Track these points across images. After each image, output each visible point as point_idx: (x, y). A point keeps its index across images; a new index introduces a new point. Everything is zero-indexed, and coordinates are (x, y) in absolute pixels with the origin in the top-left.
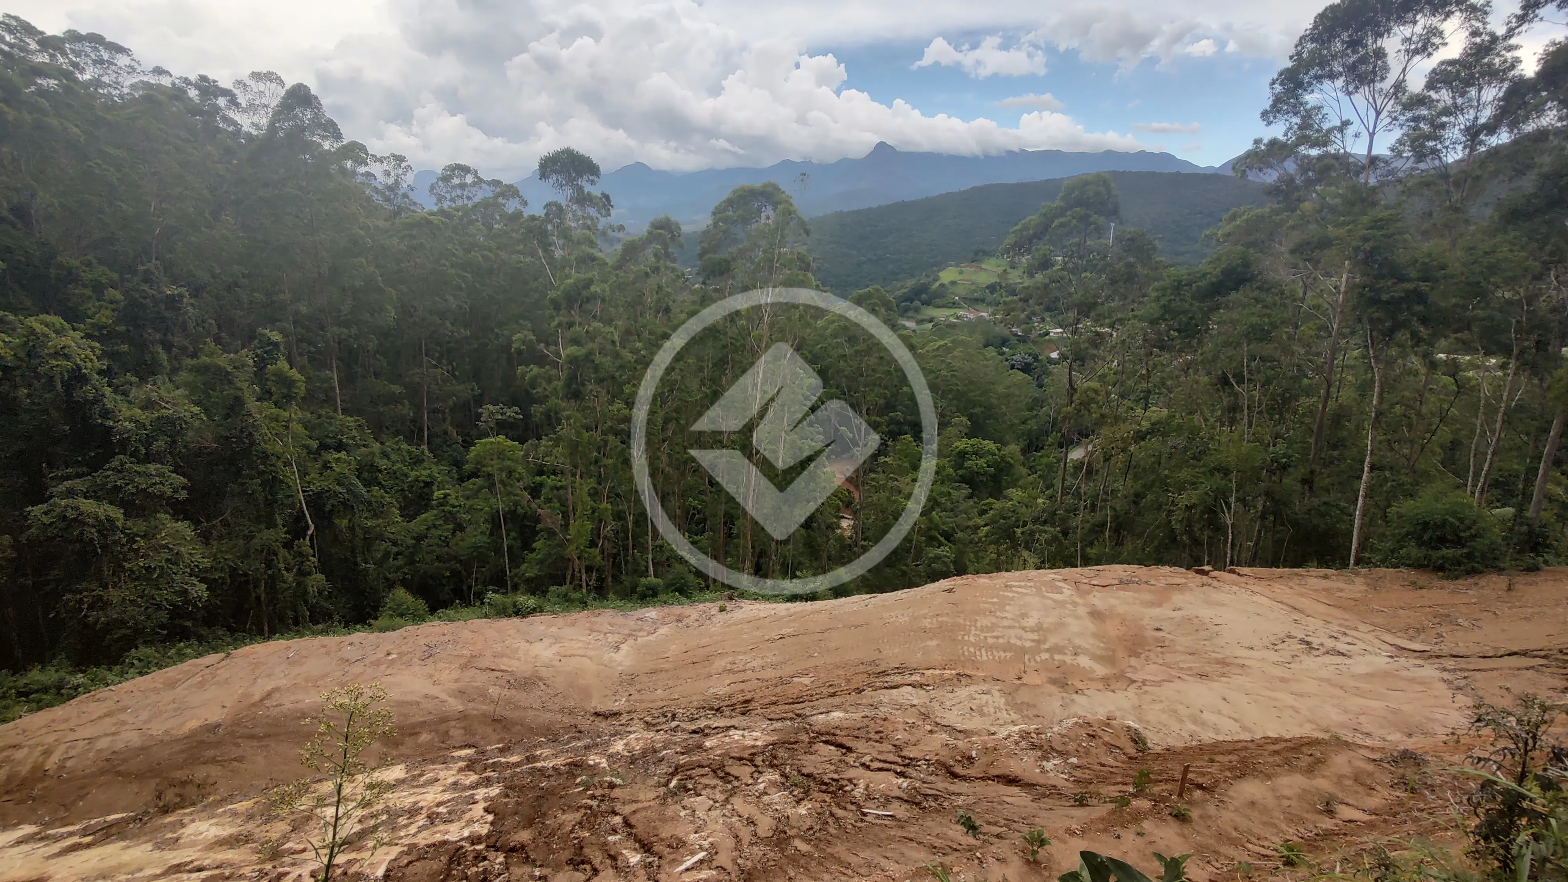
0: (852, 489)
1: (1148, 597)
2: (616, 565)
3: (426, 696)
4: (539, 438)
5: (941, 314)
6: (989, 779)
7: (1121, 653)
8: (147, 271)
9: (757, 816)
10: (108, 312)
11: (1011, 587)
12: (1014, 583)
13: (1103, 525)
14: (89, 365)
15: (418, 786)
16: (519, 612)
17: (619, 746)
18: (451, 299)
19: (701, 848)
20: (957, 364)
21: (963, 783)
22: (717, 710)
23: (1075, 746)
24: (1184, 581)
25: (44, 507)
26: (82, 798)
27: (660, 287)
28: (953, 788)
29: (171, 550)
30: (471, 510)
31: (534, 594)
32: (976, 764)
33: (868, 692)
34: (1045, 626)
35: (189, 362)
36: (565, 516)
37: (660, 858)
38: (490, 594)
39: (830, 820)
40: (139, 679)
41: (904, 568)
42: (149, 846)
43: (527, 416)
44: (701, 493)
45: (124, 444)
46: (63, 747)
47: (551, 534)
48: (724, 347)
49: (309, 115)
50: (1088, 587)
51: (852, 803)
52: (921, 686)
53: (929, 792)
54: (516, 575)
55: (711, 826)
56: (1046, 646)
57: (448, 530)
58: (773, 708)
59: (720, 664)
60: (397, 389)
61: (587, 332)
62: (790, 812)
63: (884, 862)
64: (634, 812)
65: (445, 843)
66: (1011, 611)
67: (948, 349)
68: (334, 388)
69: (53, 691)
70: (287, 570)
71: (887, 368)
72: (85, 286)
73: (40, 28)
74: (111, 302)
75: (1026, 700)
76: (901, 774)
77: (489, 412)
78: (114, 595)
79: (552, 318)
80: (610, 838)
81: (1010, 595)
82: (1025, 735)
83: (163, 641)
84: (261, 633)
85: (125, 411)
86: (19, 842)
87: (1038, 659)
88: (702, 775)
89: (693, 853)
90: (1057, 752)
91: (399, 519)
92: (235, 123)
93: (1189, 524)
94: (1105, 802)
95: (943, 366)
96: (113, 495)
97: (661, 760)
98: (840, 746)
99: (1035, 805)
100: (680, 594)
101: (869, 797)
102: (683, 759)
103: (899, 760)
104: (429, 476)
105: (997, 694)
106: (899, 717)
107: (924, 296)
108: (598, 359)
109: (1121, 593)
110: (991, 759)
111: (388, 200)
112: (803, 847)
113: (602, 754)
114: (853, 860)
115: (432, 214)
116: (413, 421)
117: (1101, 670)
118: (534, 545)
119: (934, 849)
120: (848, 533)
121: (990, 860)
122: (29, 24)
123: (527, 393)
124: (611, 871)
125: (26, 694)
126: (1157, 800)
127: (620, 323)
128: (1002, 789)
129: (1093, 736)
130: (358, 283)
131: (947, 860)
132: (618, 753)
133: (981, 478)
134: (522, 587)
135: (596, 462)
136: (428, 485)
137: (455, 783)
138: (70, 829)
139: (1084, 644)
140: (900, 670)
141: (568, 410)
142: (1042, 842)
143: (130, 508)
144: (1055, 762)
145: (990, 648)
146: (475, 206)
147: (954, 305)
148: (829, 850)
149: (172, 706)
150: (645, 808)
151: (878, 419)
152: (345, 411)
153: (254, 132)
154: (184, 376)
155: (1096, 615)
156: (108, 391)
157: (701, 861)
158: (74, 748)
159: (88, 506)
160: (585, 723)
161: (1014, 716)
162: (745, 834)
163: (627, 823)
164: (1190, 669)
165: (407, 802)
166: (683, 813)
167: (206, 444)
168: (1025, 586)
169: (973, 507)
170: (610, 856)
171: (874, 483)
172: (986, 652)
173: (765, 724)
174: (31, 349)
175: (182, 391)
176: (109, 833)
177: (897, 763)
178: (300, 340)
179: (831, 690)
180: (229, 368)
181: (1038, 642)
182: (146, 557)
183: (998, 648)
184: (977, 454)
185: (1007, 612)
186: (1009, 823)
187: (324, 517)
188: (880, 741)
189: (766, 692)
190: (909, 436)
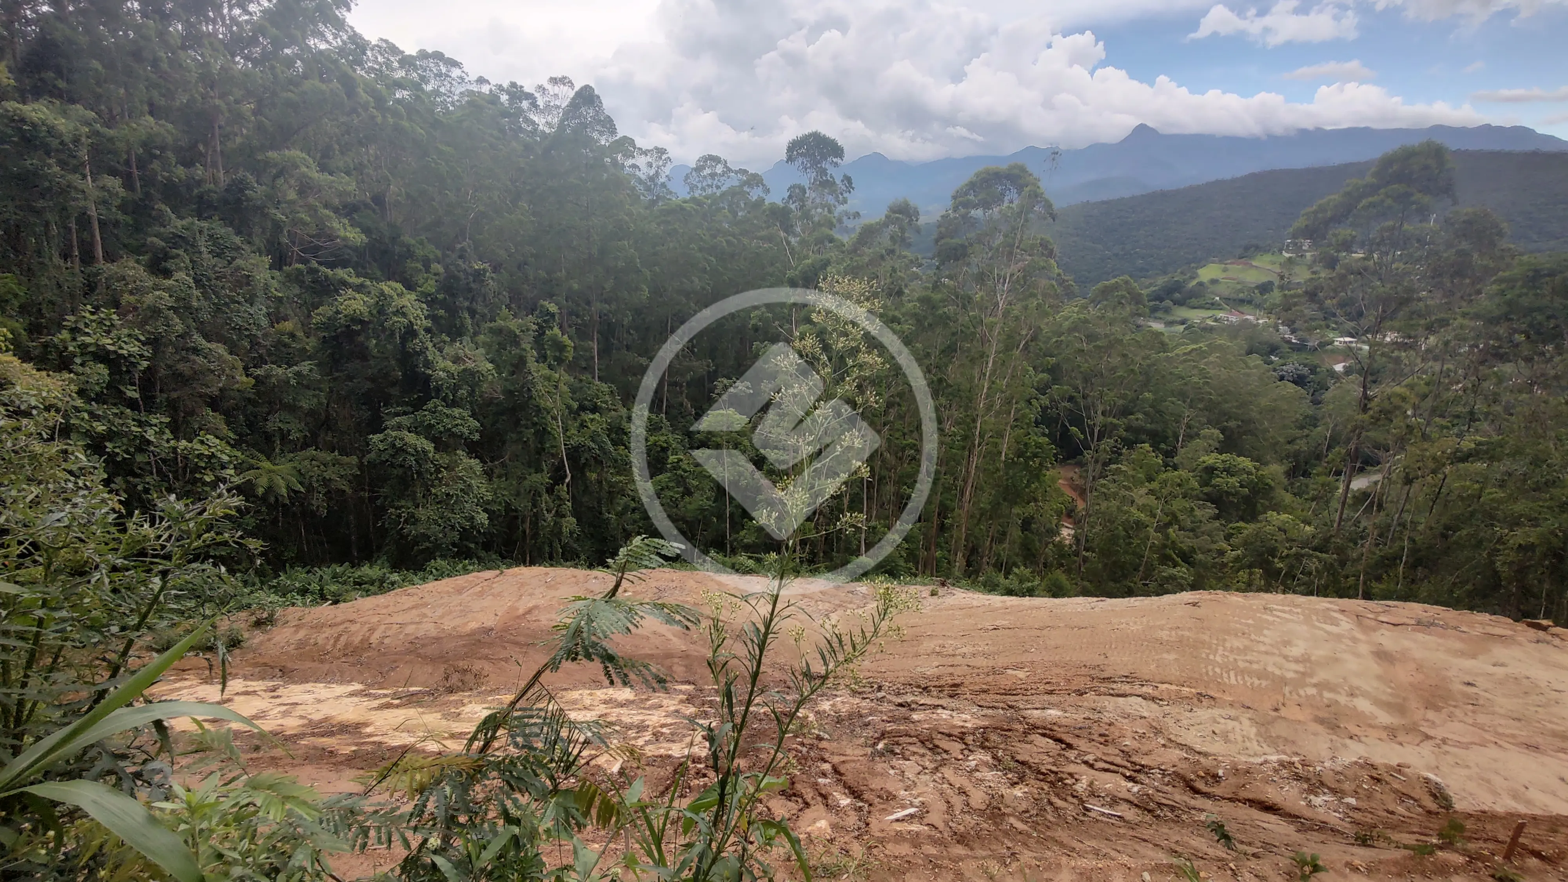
0: (1077, 497)
1: (1458, 645)
2: (828, 542)
3: (655, 633)
5: (1196, 316)
6: (1239, 801)
7: (1414, 704)
8: (463, 249)
9: (969, 787)
10: (432, 282)
11: (1271, 610)
12: (1274, 606)
13: (1397, 557)
14: (419, 322)
15: (644, 708)
16: (739, 570)
17: (825, 706)
18: (696, 280)
19: (912, 805)
20: (1212, 371)
21: (1206, 800)
22: (925, 689)
23: (1353, 787)
24: (1509, 633)
25: (381, 436)
26: (393, 669)
27: (894, 270)
28: (1193, 803)
29: (465, 482)
30: (701, 477)
31: (751, 557)
32: (1223, 784)
33: (1091, 696)
34: (1313, 658)
35: (487, 325)
37: (870, 805)
38: (713, 554)
39: (1048, 808)
40: (436, 583)
41: (1132, 585)
42: (439, 715)
45: (438, 389)
46: (383, 627)
48: (954, 334)
49: (591, 112)
50: (1373, 623)
51: (1074, 797)
52: (1153, 699)
53: (1164, 801)
54: (735, 540)
55: (922, 788)
56: (1314, 680)
57: (678, 493)
58: (983, 696)
59: (929, 645)
62: (1005, 791)
63: (1113, 854)
64: (843, 762)
65: (670, 756)
66: (1269, 636)
67: (1202, 354)
68: (593, 358)
69: (377, 584)
70: (549, 511)
72: (417, 261)
73: (401, 48)
74: (435, 274)
75: (1284, 734)
76: (1130, 779)
77: (722, 386)
78: (422, 513)
80: (820, 780)
81: (1271, 618)
82: (1286, 765)
83: (454, 557)
84: (525, 561)
85: (441, 363)
86: (352, 694)
87: (1302, 692)
88: (910, 744)
89: (904, 807)
90: (1329, 788)
92: (533, 123)
93: (1522, 571)
94: (1398, 847)
95: (1195, 372)
96: (427, 431)
97: (867, 725)
98: (1059, 741)
99: (1301, 836)
100: (891, 575)
101: (1093, 794)
102: (889, 727)
103: (1129, 765)
104: (666, 442)
105: (1246, 723)
106: (1125, 724)
107: (1177, 295)
109: (1420, 636)
110: (1242, 782)
111: (648, 189)
112: (1020, 826)
113: (811, 709)
114: (1077, 845)
115: (685, 202)
117: (1385, 718)
119: (1173, 852)
120: (1068, 542)
121: (1246, 874)
122: (394, 45)
124: (822, 807)
125: (360, 584)
126: (1473, 857)
128: (1255, 814)
129: (1379, 780)
130: (621, 264)
132: (825, 712)
133: (1231, 498)
134: (741, 550)
136: (664, 450)
137: (677, 711)
138: (385, 692)
139: (1366, 687)
140: (1129, 679)
142: (1316, 868)
143: (440, 445)
144: (1325, 798)
145: (1242, 672)
146: (723, 194)
147: (1213, 306)
148: (1048, 833)
149: (459, 608)
150: (854, 761)
151: (1115, 421)
152: (600, 379)
153: (547, 131)
154: (483, 338)
155: (1382, 655)
156: (430, 345)
157: (912, 816)
158: (390, 629)
159: (411, 438)
161: (1268, 746)
162: (957, 801)
163: (836, 770)
164: (1513, 736)
165: (637, 719)
166: (892, 772)
167: (496, 395)
168: (1290, 612)
169: (1219, 530)
170: (821, 795)
171: (1103, 490)
172: (1236, 676)
173: (975, 709)
174: (381, 308)
175: (482, 351)
176: (411, 700)
177: (1125, 767)
178: (571, 314)
179: (1049, 688)
180: (517, 332)
181: (1304, 674)
182: (447, 485)
183: (1250, 673)
184: (1229, 471)
185: (1265, 636)
186: (1267, 846)
187: (579, 468)
188: (1106, 743)
189: (977, 679)
190: (1147, 445)
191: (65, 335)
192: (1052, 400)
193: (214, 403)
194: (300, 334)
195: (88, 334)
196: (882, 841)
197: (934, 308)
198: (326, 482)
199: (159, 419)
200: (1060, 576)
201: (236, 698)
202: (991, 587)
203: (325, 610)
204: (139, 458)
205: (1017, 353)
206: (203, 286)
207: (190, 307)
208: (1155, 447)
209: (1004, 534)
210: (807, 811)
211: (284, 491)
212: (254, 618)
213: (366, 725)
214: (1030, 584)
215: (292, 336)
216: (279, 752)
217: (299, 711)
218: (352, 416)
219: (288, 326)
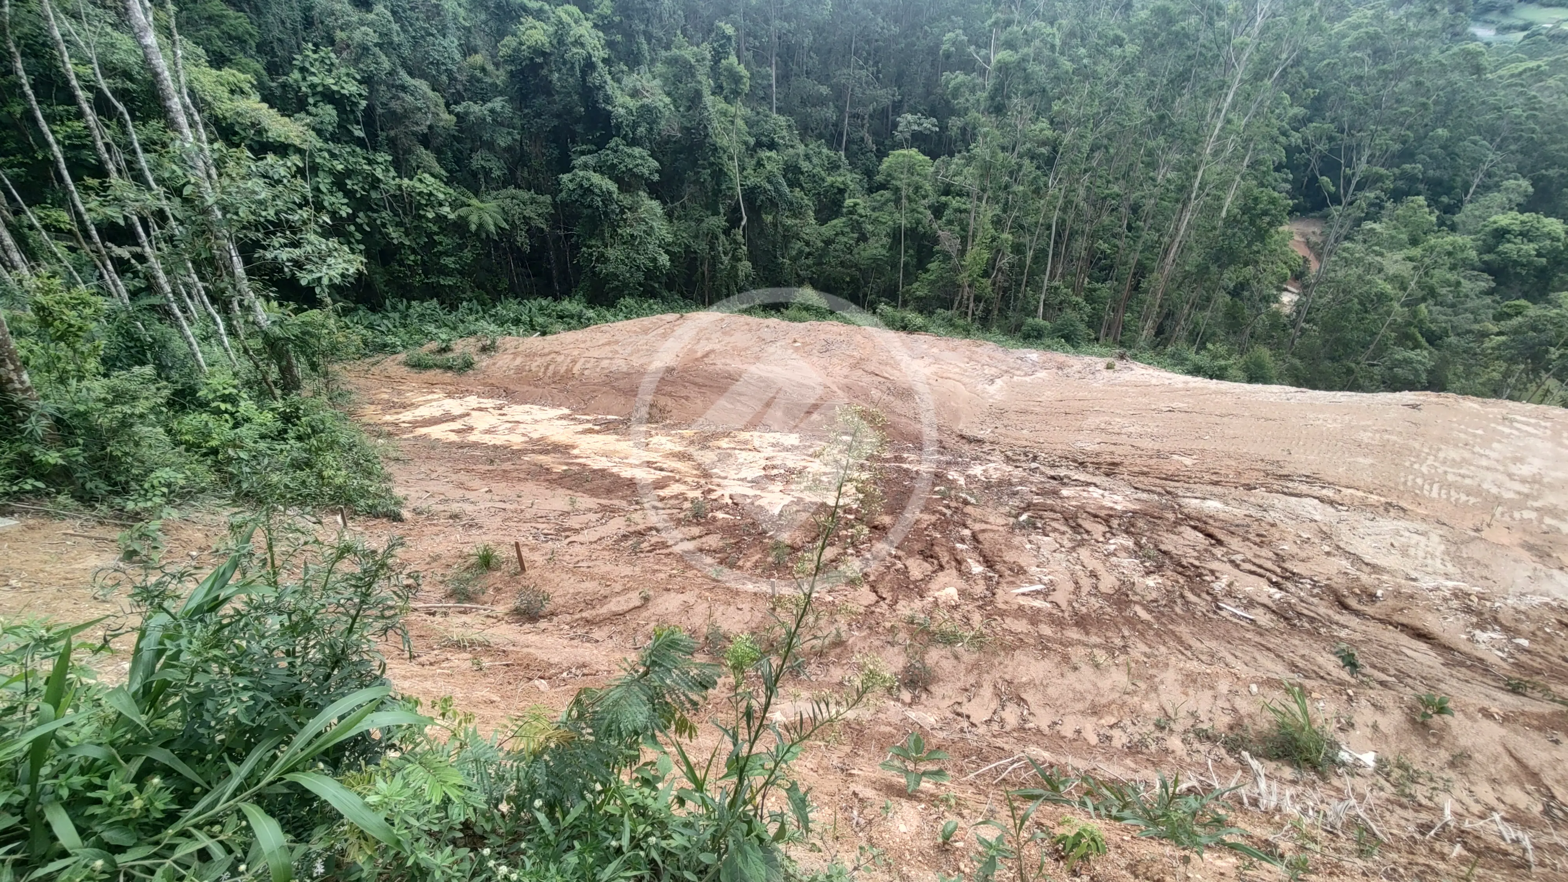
0: (1312, 258)
2: (1006, 299)
4: (951, 155)
6: (1391, 624)
9: (1101, 570)
10: (608, 3)
11: (1512, 421)
12: (1518, 418)
14: (596, 53)
16: (905, 327)
17: (977, 470)
19: (1041, 581)
20: (1546, 100)
21: (1353, 618)
22: (1081, 464)
23: (1532, 627)
25: (570, 176)
26: (593, 398)
28: (1337, 617)
29: (647, 223)
30: (875, 221)
31: (921, 312)
32: (1378, 604)
33: (1260, 492)
34: (1546, 480)
35: (664, 53)
36: (964, 241)
37: (1000, 576)
38: (882, 306)
39: (1179, 601)
40: (626, 322)
41: (1353, 365)
42: (631, 444)
43: (944, 128)
44: (1114, 236)
45: (618, 127)
46: (583, 360)
47: (947, 257)
48: (1189, 58)
51: (1208, 593)
52: (1332, 503)
53: (1305, 612)
54: (908, 291)
55: (1053, 566)
56: (1536, 504)
57: (853, 238)
58: (1141, 478)
59: (1093, 421)
60: (824, 90)
61: (1025, 33)
62: (1136, 578)
63: (1230, 659)
64: (984, 531)
66: (1498, 450)
68: (771, 86)
69: (576, 319)
70: (725, 254)
71: (1424, 100)
75: (1477, 556)
76: (1276, 585)
77: (908, 121)
78: (610, 253)
79: (989, 14)
80: (958, 545)
81: (1507, 430)
82: (1457, 594)
83: (640, 296)
84: (704, 303)
85: (619, 98)
86: (561, 418)
87: (1517, 515)
88: (1053, 519)
89: (1031, 583)
90: (1501, 625)
91: (813, 222)
94: (1554, 701)
95: (1520, 101)
96: (608, 170)
97: (1015, 493)
98: (1210, 536)
99: (1446, 670)
100: (1067, 341)
101: (1230, 594)
102: (1037, 500)
103: (1278, 570)
104: (843, 183)
105: (1435, 538)
106: (1290, 527)
108: (1032, 67)
110: (1402, 605)
112: (1144, 615)
113: (962, 472)
114: (1195, 644)
116: (835, 125)
118: (929, 266)
119: (1293, 667)
120: (1287, 310)
121: (1363, 702)
123: (948, 102)
124: (954, 572)
125: (561, 317)
127: (1064, 22)
128: (1404, 639)
131: (1308, 684)
132: (976, 476)
133: (1518, 270)
134: (912, 304)
135: (1006, 187)
136: (841, 191)
138: (587, 417)
140: (1310, 479)
141: (987, 124)
142: (1442, 710)
143: (623, 186)
144: (1493, 635)
145: (1449, 486)
148: (1170, 626)
149: (646, 347)
150: (993, 531)
151: (1383, 171)
152: (779, 111)
154: (659, 67)
156: (608, 78)
157: (1038, 592)
158: (589, 362)
159: (596, 178)
160: (950, 442)
161: (1450, 569)
162: (1086, 583)
163: (974, 537)
166: (1028, 546)
167: (673, 133)
168: (1535, 426)
169: (1489, 307)
170: (956, 560)
171: (1345, 254)
172: (1440, 489)
173: (1129, 491)
174: (560, 37)
175: (658, 82)
176: (608, 427)
177: (1274, 573)
178: (748, 34)
179: (1215, 478)
180: (693, 61)
181: (1527, 496)
182: (631, 226)
183: (1458, 488)
184: (1526, 235)
185: (1491, 449)
186: (1402, 676)
187: (755, 211)
188: (1260, 545)
189: (1138, 461)
190: (1421, 198)
191: (296, 75)
192: (1305, 141)
193: (425, 140)
194: (490, 67)
195: (314, 74)
196: (1003, 614)
197: (1171, 21)
198: (526, 220)
199: (384, 157)
200: (1264, 353)
201: (474, 413)
202: (1178, 363)
203: (535, 341)
204: (374, 195)
205: (1268, 83)
206: (400, 18)
207: (391, 43)
208: (1433, 202)
209: (1208, 300)
210: (940, 574)
211: (492, 228)
212: (480, 344)
213: (573, 447)
214: (1223, 363)
215: (483, 70)
216: (507, 466)
217: (521, 428)
218: (544, 154)
219: (478, 59)
